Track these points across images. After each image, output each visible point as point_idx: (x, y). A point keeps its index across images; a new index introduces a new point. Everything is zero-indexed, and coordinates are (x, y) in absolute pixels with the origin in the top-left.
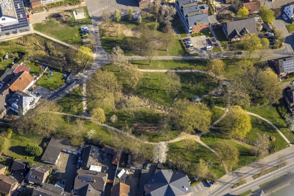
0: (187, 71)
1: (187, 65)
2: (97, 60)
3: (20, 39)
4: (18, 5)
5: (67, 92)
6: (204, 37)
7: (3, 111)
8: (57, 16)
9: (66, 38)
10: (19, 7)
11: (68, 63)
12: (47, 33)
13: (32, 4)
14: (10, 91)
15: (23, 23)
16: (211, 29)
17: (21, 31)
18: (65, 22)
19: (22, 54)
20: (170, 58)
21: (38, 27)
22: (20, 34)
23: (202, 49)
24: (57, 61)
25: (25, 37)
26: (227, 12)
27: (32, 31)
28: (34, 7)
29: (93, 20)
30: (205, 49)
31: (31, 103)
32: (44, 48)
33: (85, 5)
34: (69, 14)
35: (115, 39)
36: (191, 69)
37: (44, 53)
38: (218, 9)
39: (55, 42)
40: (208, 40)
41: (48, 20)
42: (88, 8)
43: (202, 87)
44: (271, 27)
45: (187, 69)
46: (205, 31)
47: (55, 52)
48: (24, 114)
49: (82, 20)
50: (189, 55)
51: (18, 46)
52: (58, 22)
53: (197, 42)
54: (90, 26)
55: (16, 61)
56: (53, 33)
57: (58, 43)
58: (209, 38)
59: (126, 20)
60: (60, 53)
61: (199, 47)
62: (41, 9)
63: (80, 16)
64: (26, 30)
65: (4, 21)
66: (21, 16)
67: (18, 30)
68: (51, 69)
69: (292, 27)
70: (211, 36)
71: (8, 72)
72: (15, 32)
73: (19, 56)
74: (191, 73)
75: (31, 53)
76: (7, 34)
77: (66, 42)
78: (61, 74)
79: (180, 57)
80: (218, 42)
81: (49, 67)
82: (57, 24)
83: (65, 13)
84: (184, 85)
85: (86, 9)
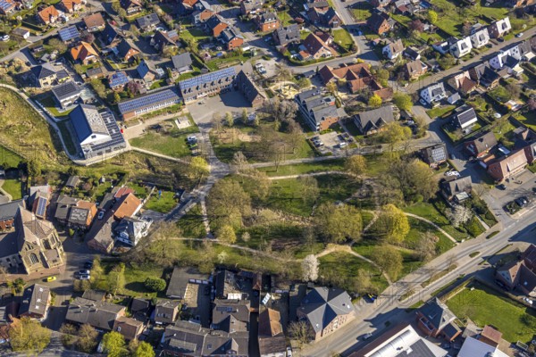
0: (321, 173)
1: (321, 167)
2: (213, 172)
3: (115, 158)
4: (108, 119)
5: (183, 212)
6: (334, 134)
7: (110, 242)
8: (157, 127)
9: (171, 151)
10: (109, 122)
11: (178, 180)
12: (148, 148)
13: (125, 116)
14: (115, 218)
15: (118, 139)
16: (341, 124)
17: (116, 149)
18: (166, 133)
19: (121, 175)
20: (299, 161)
21: (135, 142)
22: (115, 153)
23: (334, 147)
24: (164, 178)
25: (121, 155)
26: (356, 103)
27: (129, 147)
28: (127, 120)
29: (200, 128)
30: (338, 146)
31: (143, 230)
32: (146, 165)
33: (188, 112)
34: (170, 124)
35: (230, 146)
36: (326, 171)
37: (147, 171)
38: (345, 100)
39: (159, 157)
40: (340, 136)
41: (146, 133)
42: (192, 115)
43: (343, 190)
44: (410, 115)
45: (322, 171)
46: (334, 127)
47: (160, 169)
48: (136, 243)
49: (187, 129)
50: (321, 155)
51: (115, 166)
52: (159, 134)
53: (327, 140)
54: (198, 134)
55: (115, 183)
56: (155, 148)
57: (162, 158)
58: (340, 134)
59: (240, 123)
60: (166, 169)
61: (331, 145)
62: (135, 121)
63: (184, 125)
64: (122, 147)
65: (94, 139)
66: (114, 131)
67: (113, 147)
68: (159, 188)
69: (433, 113)
70: (342, 131)
71: (108, 198)
72: (109, 151)
73: (118, 177)
74: (327, 176)
75: (132, 173)
76: (100, 154)
77: (173, 156)
78: (172, 194)
79: (312, 159)
80: (352, 137)
81: (157, 186)
82: (158, 137)
83: (166, 123)
84: (322, 190)
85: (189, 116)
